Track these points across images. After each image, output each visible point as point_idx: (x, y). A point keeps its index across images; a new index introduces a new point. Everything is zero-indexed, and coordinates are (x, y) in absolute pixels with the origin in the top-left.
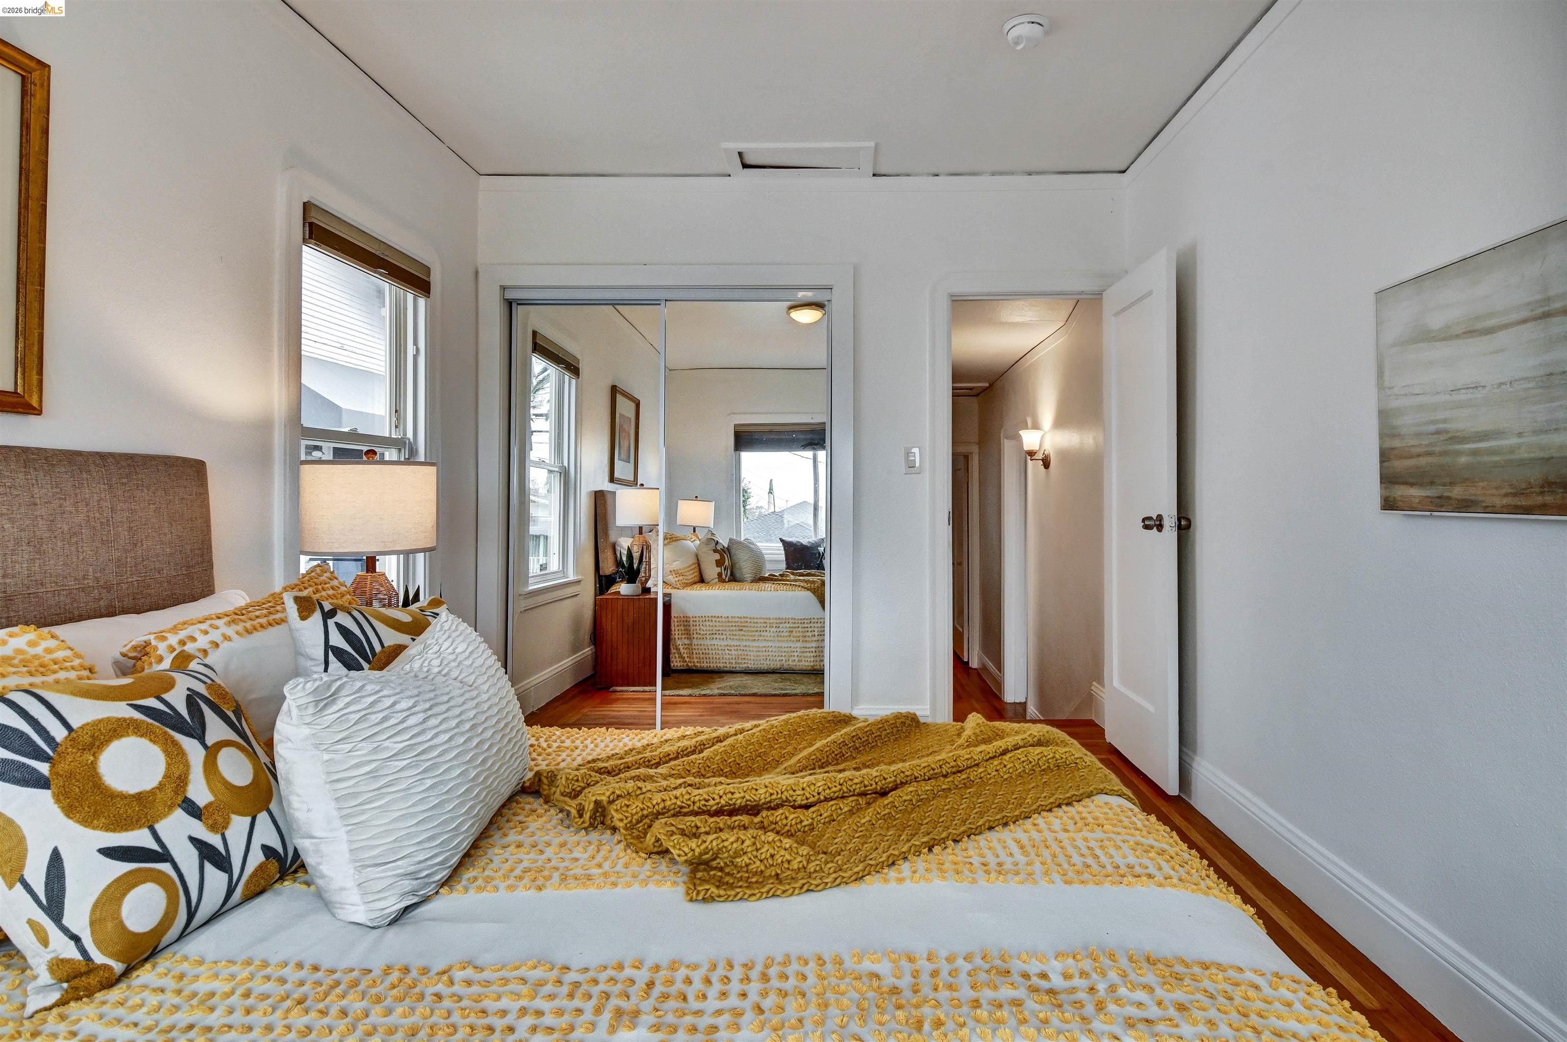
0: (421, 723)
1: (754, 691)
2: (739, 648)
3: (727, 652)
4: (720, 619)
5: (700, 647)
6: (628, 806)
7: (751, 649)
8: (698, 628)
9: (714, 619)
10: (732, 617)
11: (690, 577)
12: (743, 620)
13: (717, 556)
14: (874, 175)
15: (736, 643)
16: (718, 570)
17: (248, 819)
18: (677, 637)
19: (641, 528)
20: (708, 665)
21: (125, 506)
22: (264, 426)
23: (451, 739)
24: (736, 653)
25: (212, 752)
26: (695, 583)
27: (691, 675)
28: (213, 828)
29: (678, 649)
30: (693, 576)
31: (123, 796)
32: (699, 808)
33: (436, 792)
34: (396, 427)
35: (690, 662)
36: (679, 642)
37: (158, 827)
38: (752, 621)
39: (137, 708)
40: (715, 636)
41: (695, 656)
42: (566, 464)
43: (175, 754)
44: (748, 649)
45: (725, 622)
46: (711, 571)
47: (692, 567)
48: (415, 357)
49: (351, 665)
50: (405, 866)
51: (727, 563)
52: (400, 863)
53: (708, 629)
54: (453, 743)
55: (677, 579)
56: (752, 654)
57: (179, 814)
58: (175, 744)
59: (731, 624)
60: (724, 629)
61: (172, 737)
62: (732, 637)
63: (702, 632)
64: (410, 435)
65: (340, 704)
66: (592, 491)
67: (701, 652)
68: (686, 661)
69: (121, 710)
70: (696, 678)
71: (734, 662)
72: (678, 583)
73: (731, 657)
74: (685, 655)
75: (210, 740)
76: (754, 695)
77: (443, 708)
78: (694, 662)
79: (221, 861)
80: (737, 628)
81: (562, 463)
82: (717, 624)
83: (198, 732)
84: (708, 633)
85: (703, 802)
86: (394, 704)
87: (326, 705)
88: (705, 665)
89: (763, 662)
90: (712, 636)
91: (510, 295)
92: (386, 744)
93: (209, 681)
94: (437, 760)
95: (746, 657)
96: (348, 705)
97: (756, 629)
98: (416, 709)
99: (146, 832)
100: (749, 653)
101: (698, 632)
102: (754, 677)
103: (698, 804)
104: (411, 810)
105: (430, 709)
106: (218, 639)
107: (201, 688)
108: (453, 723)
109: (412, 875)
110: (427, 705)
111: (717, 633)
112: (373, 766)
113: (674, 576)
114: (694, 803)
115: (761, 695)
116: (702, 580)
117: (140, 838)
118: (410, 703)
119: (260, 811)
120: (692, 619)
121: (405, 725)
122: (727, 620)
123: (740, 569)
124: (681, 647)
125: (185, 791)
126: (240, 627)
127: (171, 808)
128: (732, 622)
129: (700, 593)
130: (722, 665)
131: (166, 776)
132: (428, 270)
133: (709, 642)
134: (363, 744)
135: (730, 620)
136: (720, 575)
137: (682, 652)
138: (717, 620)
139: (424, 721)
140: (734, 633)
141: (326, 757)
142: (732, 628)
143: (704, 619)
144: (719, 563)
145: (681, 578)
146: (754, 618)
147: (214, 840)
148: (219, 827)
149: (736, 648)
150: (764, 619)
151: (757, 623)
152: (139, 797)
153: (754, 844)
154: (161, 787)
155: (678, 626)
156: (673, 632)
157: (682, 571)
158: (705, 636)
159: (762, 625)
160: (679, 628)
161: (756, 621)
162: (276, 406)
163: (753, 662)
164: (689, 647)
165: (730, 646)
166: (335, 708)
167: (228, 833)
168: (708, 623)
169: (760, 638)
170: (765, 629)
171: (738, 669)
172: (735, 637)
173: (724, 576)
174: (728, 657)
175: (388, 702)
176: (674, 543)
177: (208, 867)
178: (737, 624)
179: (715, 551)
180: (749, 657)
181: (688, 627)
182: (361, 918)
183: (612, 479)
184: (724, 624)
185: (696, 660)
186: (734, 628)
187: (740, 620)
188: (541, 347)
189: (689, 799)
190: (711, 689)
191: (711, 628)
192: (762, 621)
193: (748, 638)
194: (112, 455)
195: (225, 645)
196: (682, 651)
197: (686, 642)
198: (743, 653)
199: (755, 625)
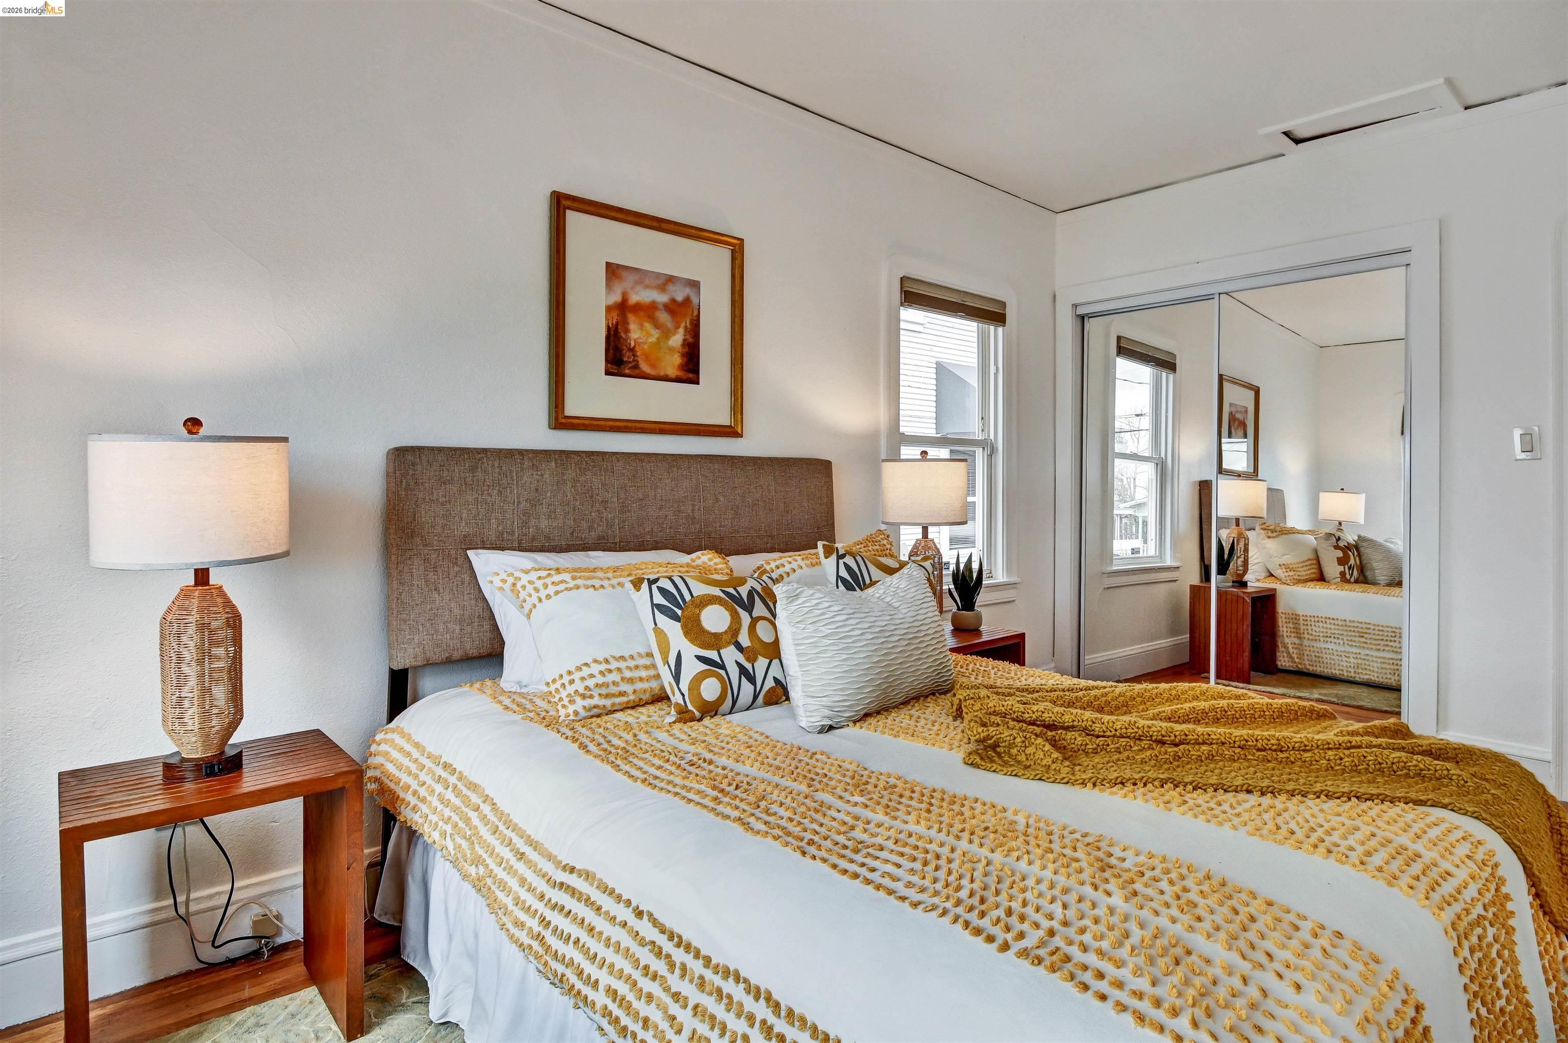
0: (844, 621)
1: (1361, 703)
2: (1359, 656)
3: (1344, 659)
4: (1336, 622)
5: (1312, 649)
6: (973, 705)
7: (1375, 659)
8: (1309, 628)
9: (1328, 621)
10: (1350, 621)
11: (1304, 573)
12: (1364, 626)
13: (1340, 554)
14: (1466, 108)
15: (1355, 650)
16: (1341, 568)
17: (768, 661)
18: (1285, 634)
19: (1237, 520)
20: (1322, 669)
21: (782, 489)
22: (874, 436)
23: (862, 634)
24: (1355, 661)
25: (754, 621)
26: (1312, 580)
27: (1301, 677)
28: (748, 659)
29: (1286, 648)
30: (1313, 572)
31: (708, 633)
32: (1017, 717)
33: (848, 663)
34: (982, 431)
35: (1301, 664)
36: (1287, 640)
37: (721, 651)
38: (1377, 628)
39: (723, 592)
40: (1329, 640)
41: (1306, 657)
42: (1163, 455)
43: (736, 618)
44: (1370, 659)
45: (1342, 626)
46: (1332, 569)
47: (1308, 563)
48: (996, 375)
49: (849, 587)
50: (826, 701)
51: (1352, 562)
52: (824, 699)
53: (1322, 630)
54: (864, 637)
55: (1287, 574)
56: (1375, 665)
57: (732, 648)
58: (736, 612)
59: (1349, 629)
60: (1341, 632)
61: (736, 609)
62: (1350, 643)
63: (1314, 633)
64: (992, 437)
65: (800, 601)
66: (1195, 482)
67: (1313, 654)
68: (1295, 662)
69: (716, 591)
70: (1304, 680)
71: (1352, 670)
72: (1288, 579)
73: (1349, 665)
74: (1295, 656)
75: (755, 614)
76: (1360, 707)
77: (863, 615)
78: (1305, 664)
79: (752, 679)
80: (1357, 634)
81: (1160, 455)
82: (1333, 627)
83: (749, 609)
84: (1321, 635)
85: (1020, 714)
86: (830, 606)
87: (793, 600)
88: (1318, 669)
89: (1390, 676)
90: (1326, 639)
91: (1081, 311)
92: (822, 628)
93: (765, 585)
94: (852, 645)
95: (1368, 668)
96: (804, 602)
97: (1380, 638)
98: (843, 612)
99: (716, 652)
100: (1371, 664)
101: (1310, 632)
102: (1372, 690)
103: (1016, 714)
104: (832, 670)
105: (853, 614)
106: (796, 567)
107: (759, 588)
108: (867, 625)
109: (830, 708)
110: (851, 611)
111: (1332, 636)
112: (815, 639)
113: (1284, 570)
114: (1014, 712)
115: (1368, 709)
116: (1321, 578)
117: (712, 655)
118: (840, 607)
119: (776, 658)
120: (1301, 618)
121: (833, 620)
122: (1344, 623)
123: (1373, 569)
124: (1290, 646)
125: (737, 637)
126: (808, 562)
127: (729, 644)
128: (1350, 626)
129: (1317, 591)
130: (1338, 672)
131: (729, 627)
132: (1003, 305)
133: (1323, 645)
134: (809, 626)
135: (1349, 624)
136: (1343, 574)
137: (1291, 652)
138: (1332, 622)
139: (847, 620)
140: (1354, 639)
141: (794, 630)
142: (1350, 634)
143: (1317, 620)
144: (1342, 561)
145: (1291, 573)
146: (1378, 625)
147: (748, 666)
148: (752, 660)
149: (1355, 656)
150: (1392, 627)
151: (1383, 631)
152: (716, 635)
153: (1023, 742)
154: (726, 632)
155: (1286, 622)
156: (1281, 629)
157: (1294, 566)
158: (1317, 638)
159: (1390, 634)
160: (1288, 625)
161: (1381, 628)
162: (882, 423)
163: (1376, 675)
164: (1299, 647)
165: (1348, 652)
166: (797, 603)
167: (755, 665)
168: (1321, 624)
169: (1387, 648)
170: (1393, 639)
171: (1357, 679)
172: (1354, 644)
173: (1348, 576)
174: (1345, 664)
175: (827, 605)
176: (1283, 536)
177: (743, 679)
178: (1356, 630)
179: (1337, 547)
180: (1372, 669)
181: (1297, 625)
182: (803, 724)
183: (1221, 470)
184: (1341, 628)
185: (1307, 663)
186: (1353, 634)
187: (1360, 625)
188: (1126, 349)
189: (1011, 709)
190: (1311, 693)
191: (1325, 630)
192: (1390, 630)
193: (1370, 646)
194: (777, 459)
195: (799, 571)
196: (1291, 650)
197: (1297, 641)
198: (1363, 662)
199: (1381, 633)
